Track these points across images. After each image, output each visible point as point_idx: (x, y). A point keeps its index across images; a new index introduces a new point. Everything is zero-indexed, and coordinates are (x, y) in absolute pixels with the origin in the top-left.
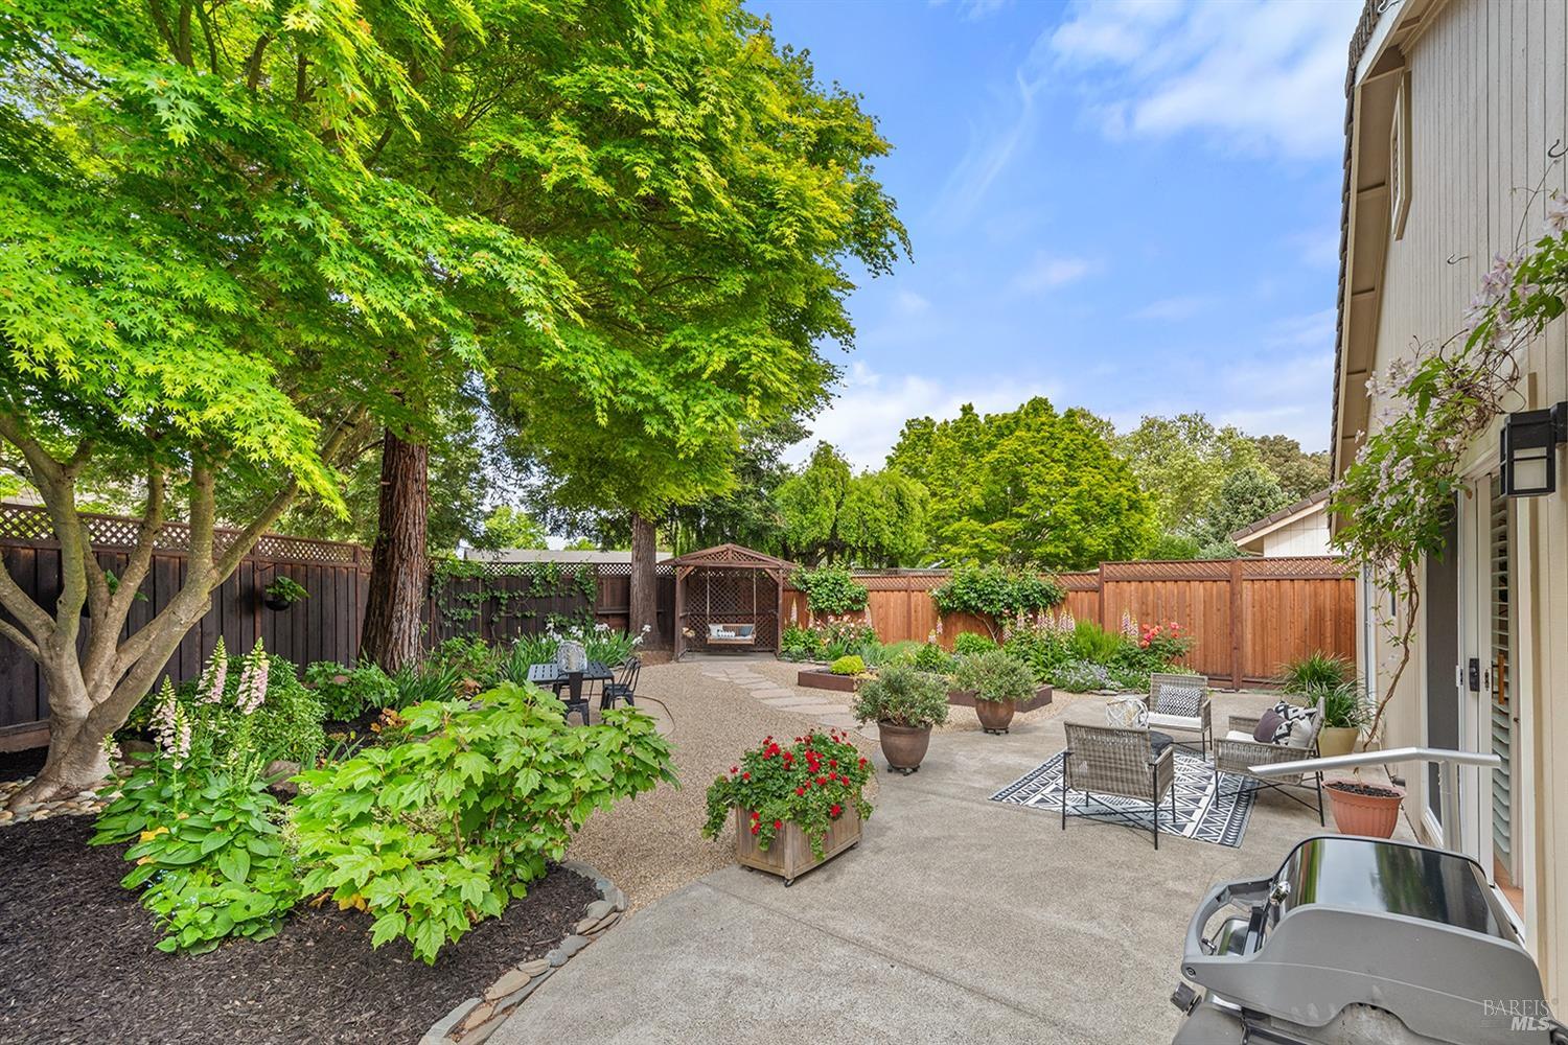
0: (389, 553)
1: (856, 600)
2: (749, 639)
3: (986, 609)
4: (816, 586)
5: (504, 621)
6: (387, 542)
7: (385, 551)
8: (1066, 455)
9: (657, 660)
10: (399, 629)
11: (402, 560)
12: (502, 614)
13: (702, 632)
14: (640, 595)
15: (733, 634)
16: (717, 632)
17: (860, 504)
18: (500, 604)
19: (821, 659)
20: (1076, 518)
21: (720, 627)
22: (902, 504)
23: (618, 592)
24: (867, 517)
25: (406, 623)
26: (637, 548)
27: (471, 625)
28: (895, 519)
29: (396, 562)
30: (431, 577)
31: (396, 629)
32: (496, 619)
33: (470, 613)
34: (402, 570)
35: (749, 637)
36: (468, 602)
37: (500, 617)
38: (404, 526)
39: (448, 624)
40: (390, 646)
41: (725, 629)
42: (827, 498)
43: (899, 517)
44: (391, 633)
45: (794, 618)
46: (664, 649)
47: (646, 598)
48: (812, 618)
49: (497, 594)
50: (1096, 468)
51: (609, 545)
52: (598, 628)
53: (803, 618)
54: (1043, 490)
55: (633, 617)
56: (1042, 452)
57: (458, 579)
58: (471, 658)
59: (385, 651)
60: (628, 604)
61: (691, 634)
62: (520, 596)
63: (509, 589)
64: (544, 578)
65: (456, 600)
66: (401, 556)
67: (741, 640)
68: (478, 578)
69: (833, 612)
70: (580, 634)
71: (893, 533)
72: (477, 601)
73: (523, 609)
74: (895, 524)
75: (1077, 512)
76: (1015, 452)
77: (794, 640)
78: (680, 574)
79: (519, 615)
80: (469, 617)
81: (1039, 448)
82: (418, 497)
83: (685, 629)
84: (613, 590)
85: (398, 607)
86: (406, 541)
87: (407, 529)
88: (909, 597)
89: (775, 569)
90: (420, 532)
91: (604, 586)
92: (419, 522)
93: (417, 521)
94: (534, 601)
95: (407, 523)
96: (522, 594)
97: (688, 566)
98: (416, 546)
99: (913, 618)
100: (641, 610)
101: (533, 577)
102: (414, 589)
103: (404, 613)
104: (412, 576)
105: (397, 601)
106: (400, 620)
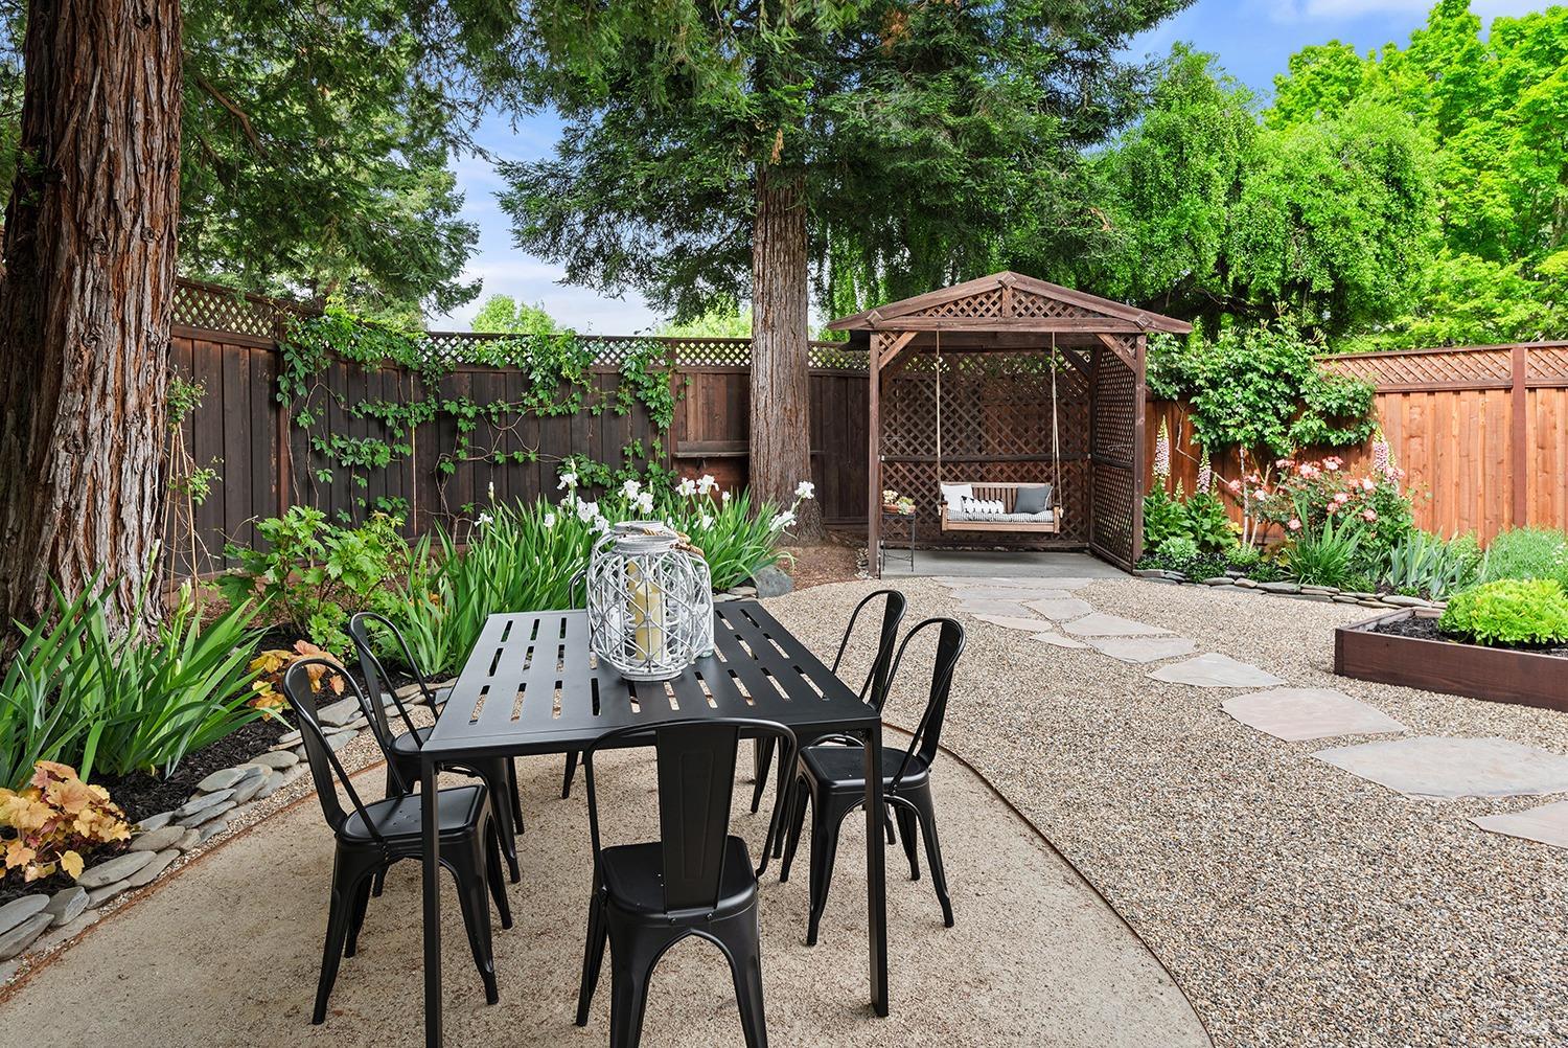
0: (43, 221)
1: (1337, 419)
2: (1046, 519)
4: (1214, 384)
5: (466, 471)
6: (37, 182)
7: (32, 213)
9: (826, 574)
10: (77, 477)
11: (85, 242)
12: (463, 455)
13: (930, 503)
14: (775, 412)
15: (1000, 506)
16: (960, 503)
18: (456, 431)
19: (1272, 577)
21: (966, 489)
23: (720, 408)
25: (99, 459)
26: (766, 298)
27: (385, 481)
29: (68, 249)
30: (277, 353)
31: (64, 477)
32: (448, 468)
33: (384, 450)
34: (91, 274)
35: (1043, 514)
36: (382, 421)
37: (457, 462)
38: (91, 132)
39: (324, 476)
40: (48, 536)
41: (979, 495)
44: (49, 490)
45: (1163, 466)
46: (831, 543)
47: (790, 419)
48: (1206, 470)
49: (451, 407)
51: (693, 307)
52: (686, 487)
53: (1184, 468)
55: (758, 464)
57: (354, 364)
58: (334, 570)
59: (31, 553)
60: (745, 433)
61: (906, 506)
62: (500, 413)
63: (478, 398)
64: (556, 371)
65: (350, 418)
66: (80, 227)
67: (1021, 522)
68: (405, 370)
69: (1264, 453)
70: (646, 501)
72: (402, 423)
73: (509, 444)
77: (1165, 524)
78: (880, 355)
79: (500, 458)
80: (383, 459)
82: (140, 37)
83: (890, 494)
84: (709, 404)
85: (71, 402)
86: (100, 180)
87: (102, 141)
88: (1519, 408)
89: (1126, 337)
90: (149, 154)
91: (690, 393)
92: (148, 123)
93: (139, 117)
94: (533, 426)
95: (102, 121)
96: (506, 408)
97: (900, 333)
98: (138, 201)
99: (1531, 465)
100: (776, 448)
101: (531, 369)
102: (131, 343)
103: (95, 420)
104: (121, 300)
105: (68, 379)
106: (81, 445)
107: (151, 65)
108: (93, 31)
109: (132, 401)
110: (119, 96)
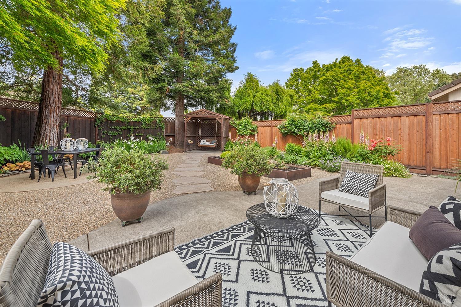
3: (299, 133)
8: (355, 76)
10: (44, 134)
12: (131, 134)
13: (197, 142)
14: (177, 128)
15: (209, 143)
16: (203, 142)
17: (261, 96)
18: (130, 131)
20: (358, 102)
21: (205, 140)
22: (278, 95)
24: (264, 100)
25: (47, 132)
28: (275, 101)
30: (95, 119)
34: (47, 111)
35: (213, 144)
36: (116, 129)
40: (41, 140)
41: (207, 141)
42: (249, 94)
43: (277, 100)
45: (230, 137)
49: (129, 127)
50: (369, 81)
54: (343, 91)
56: (344, 76)
57: (111, 121)
60: (174, 132)
62: (138, 128)
63: (134, 126)
65: (109, 128)
67: (210, 145)
68: (122, 122)
69: (245, 135)
71: (275, 106)
73: (139, 132)
74: (275, 103)
75: (358, 98)
76: (333, 76)
79: (137, 135)
81: (343, 75)
82: (54, 84)
83: (189, 141)
84: (170, 127)
85: (44, 125)
86: (48, 100)
87: (49, 96)
88: (272, 129)
89: (220, 118)
90: (55, 97)
91: (168, 126)
92: (55, 94)
93: (54, 93)
94: (143, 130)
95: (49, 94)
96: (138, 127)
97: (189, 117)
98: (54, 103)
99: (273, 138)
100: (178, 134)
101: (142, 122)
102: (52, 119)
103: (47, 127)
104: (51, 114)
105: (43, 123)
106: (45, 130)
107: (56, 87)
108: (48, 84)
109: (52, 125)
110: (51, 91)
